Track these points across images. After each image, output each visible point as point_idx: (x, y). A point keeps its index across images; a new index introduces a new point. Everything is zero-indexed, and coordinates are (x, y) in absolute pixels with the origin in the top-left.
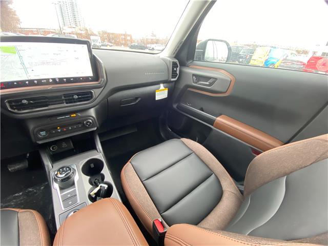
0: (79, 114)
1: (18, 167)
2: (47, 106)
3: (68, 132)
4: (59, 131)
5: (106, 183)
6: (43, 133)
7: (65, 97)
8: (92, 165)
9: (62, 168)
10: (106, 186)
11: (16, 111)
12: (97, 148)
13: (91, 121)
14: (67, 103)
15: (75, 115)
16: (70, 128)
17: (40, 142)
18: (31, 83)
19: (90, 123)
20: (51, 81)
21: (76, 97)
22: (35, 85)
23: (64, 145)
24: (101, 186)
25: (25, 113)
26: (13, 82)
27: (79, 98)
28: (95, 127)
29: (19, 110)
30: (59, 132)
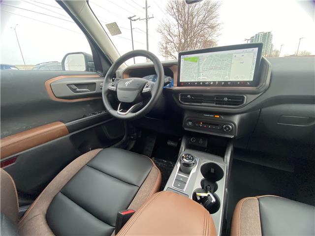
0: (222, 117)
1: (172, 144)
2: (201, 103)
3: (207, 129)
4: (201, 125)
5: (215, 197)
6: (190, 123)
7: (217, 98)
8: (212, 171)
9: (189, 155)
10: (214, 200)
11: (183, 102)
12: (225, 157)
13: (231, 127)
14: (216, 104)
15: (218, 117)
16: (210, 127)
17: (186, 129)
18: (199, 84)
19: (230, 128)
20: (212, 83)
21: (226, 99)
22: (200, 86)
23: (201, 141)
24: (209, 195)
25: (186, 105)
26: (188, 83)
27: (228, 101)
28: (232, 135)
29: (185, 102)
30: (200, 127)
